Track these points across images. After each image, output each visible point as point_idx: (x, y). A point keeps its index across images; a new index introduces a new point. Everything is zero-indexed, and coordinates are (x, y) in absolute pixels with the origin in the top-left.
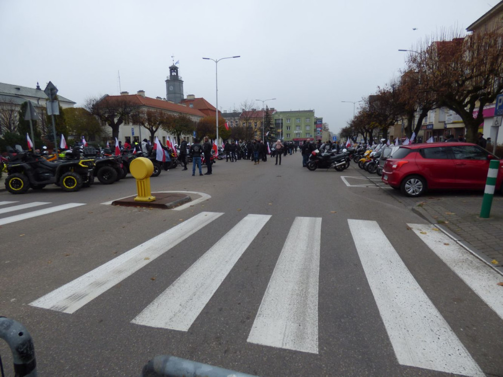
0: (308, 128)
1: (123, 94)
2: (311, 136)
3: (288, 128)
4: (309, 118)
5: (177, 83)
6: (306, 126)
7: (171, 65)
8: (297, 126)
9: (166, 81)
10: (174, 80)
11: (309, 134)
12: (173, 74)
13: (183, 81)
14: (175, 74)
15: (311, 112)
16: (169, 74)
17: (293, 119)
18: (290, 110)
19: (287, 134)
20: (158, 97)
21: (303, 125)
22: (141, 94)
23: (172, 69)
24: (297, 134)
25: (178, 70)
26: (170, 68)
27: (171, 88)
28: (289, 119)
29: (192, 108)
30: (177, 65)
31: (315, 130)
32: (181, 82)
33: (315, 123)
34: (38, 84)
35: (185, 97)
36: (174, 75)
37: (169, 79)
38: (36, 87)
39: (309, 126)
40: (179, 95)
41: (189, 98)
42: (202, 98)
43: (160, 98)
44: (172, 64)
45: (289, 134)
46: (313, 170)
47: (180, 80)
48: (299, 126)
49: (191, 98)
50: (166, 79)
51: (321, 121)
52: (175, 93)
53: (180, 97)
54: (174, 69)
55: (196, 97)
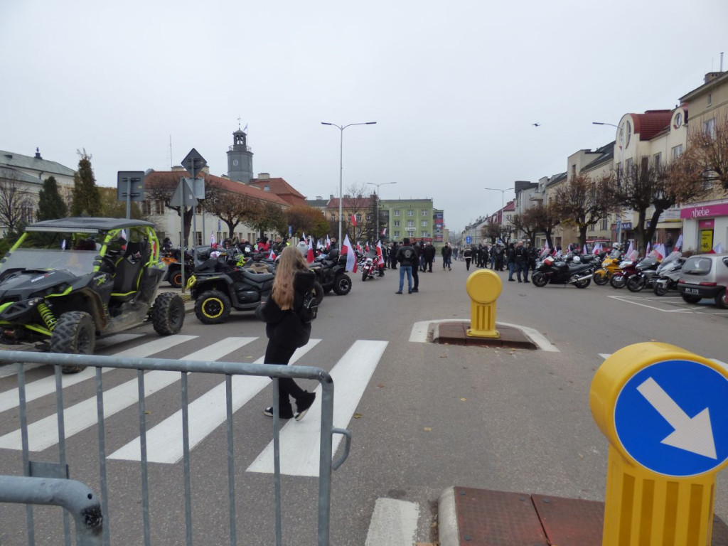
0: (424, 224)
1: (176, 170)
2: (429, 235)
3: (397, 223)
4: (426, 210)
5: (244, 156)
6: (423, 221)
7: (236, 130)
8: (409, 221)
9: (228, 153)
10: (240, 151)
11: (426, 232)
12: (238, 143)
13: (252, 154)
14: (242, 142)
15: (429, 202)
16: (233, 144)
17: (404, 211)
18: (398, 199)
19: (395, 232)
21: (417, 220)
22: (205, 170)
23: (238, 136)
24: (409, 232)
25: (247, 137)
26: (234, 134)
27: (236, 163)
28: (398, 211)
29: (268, 192)
30: (245, 132)
31: (435, 227)
32: (250, 154)
33: (435, 217)
34: (38, 150)
35: (255, 176)
36: (240, 144)
37: (232, 150)
38: (35, 155)
39: (426, 221)
40: (247, 173)
41: (262, 178)
42: (280, 180)
44: (238, 129)
45: (398, 232)
46: (542, 286)
47: (249, 152)
48: (412, 221)
49: (265, 177)
50: (228, 150)
51: (442, 215)
52: (241, 170)
53: (249, 176)
54: (239, 136)
55: (272, 177)
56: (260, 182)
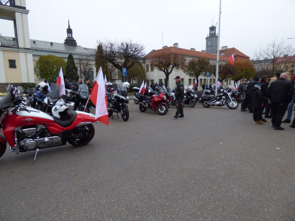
1: (164, 48)
5: (214, 39)
9: (206, 38)
10: (212, 37)
14: (213, 32)
20: (192, 49)
22: (175, 46)
25: (216, 28)
26: (210, 28)
27: (209, 43)
29: (223, 56)
35: (220, 49)
37: (208, 36)
41: (223, 49)
42: (234, 48)
43: (194, 49)
44: (212, 25)
47: (217, 36)
49: (225, 49)
52: (212, 47)
54: (213, 29)
55: (229, 48)
56: (222, 51)
